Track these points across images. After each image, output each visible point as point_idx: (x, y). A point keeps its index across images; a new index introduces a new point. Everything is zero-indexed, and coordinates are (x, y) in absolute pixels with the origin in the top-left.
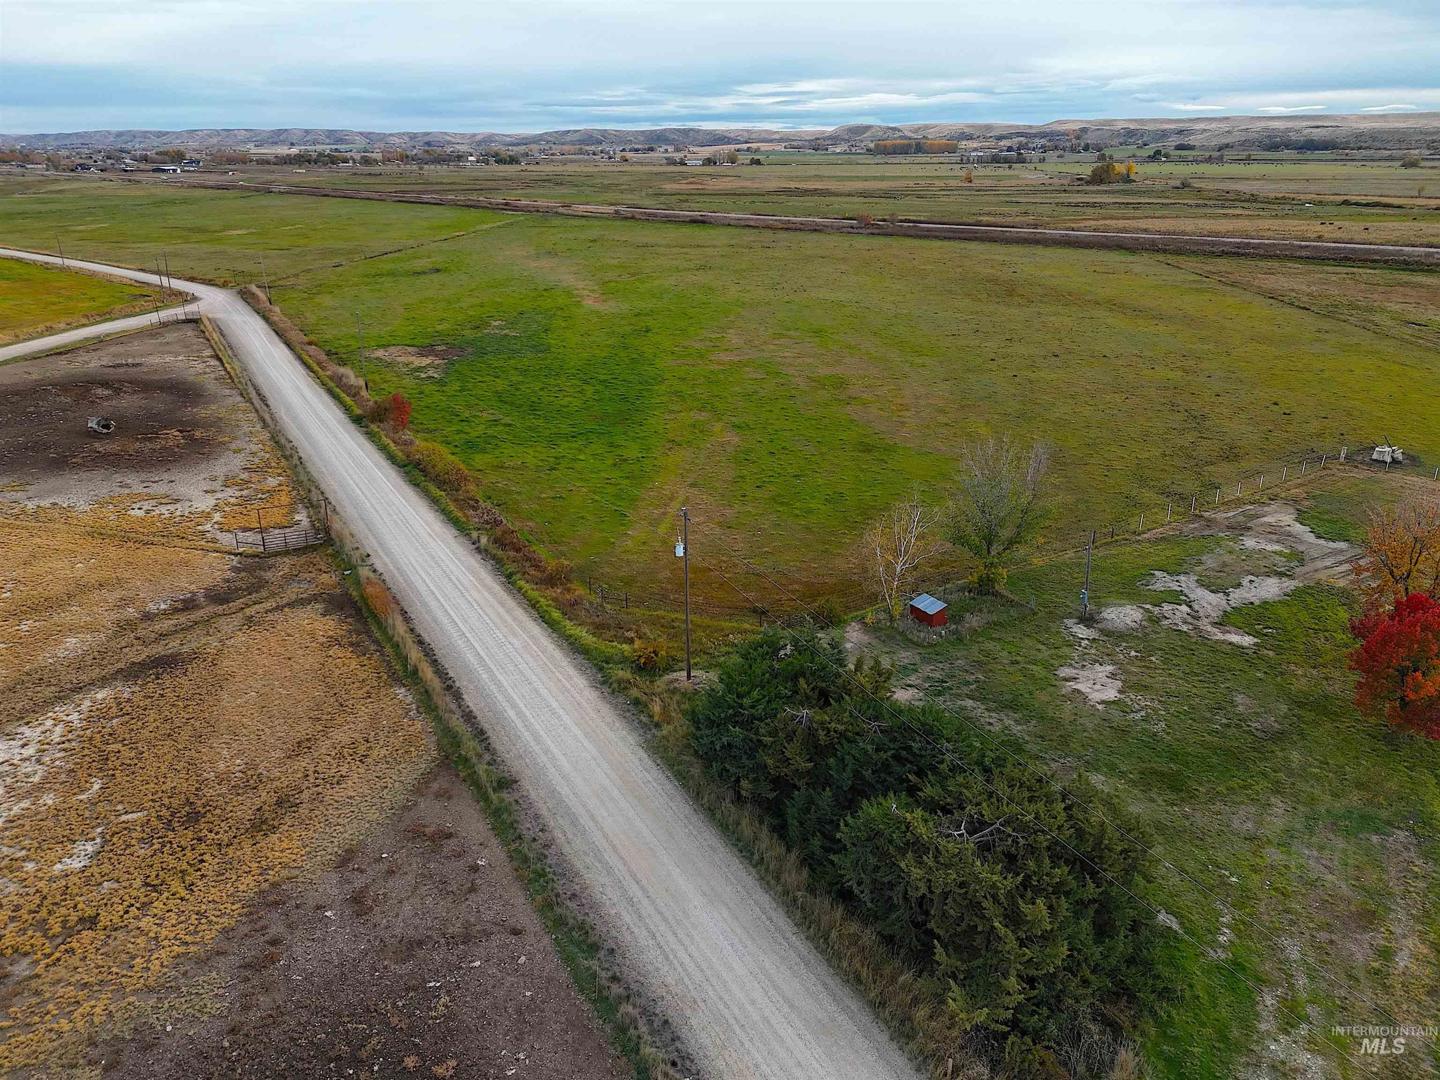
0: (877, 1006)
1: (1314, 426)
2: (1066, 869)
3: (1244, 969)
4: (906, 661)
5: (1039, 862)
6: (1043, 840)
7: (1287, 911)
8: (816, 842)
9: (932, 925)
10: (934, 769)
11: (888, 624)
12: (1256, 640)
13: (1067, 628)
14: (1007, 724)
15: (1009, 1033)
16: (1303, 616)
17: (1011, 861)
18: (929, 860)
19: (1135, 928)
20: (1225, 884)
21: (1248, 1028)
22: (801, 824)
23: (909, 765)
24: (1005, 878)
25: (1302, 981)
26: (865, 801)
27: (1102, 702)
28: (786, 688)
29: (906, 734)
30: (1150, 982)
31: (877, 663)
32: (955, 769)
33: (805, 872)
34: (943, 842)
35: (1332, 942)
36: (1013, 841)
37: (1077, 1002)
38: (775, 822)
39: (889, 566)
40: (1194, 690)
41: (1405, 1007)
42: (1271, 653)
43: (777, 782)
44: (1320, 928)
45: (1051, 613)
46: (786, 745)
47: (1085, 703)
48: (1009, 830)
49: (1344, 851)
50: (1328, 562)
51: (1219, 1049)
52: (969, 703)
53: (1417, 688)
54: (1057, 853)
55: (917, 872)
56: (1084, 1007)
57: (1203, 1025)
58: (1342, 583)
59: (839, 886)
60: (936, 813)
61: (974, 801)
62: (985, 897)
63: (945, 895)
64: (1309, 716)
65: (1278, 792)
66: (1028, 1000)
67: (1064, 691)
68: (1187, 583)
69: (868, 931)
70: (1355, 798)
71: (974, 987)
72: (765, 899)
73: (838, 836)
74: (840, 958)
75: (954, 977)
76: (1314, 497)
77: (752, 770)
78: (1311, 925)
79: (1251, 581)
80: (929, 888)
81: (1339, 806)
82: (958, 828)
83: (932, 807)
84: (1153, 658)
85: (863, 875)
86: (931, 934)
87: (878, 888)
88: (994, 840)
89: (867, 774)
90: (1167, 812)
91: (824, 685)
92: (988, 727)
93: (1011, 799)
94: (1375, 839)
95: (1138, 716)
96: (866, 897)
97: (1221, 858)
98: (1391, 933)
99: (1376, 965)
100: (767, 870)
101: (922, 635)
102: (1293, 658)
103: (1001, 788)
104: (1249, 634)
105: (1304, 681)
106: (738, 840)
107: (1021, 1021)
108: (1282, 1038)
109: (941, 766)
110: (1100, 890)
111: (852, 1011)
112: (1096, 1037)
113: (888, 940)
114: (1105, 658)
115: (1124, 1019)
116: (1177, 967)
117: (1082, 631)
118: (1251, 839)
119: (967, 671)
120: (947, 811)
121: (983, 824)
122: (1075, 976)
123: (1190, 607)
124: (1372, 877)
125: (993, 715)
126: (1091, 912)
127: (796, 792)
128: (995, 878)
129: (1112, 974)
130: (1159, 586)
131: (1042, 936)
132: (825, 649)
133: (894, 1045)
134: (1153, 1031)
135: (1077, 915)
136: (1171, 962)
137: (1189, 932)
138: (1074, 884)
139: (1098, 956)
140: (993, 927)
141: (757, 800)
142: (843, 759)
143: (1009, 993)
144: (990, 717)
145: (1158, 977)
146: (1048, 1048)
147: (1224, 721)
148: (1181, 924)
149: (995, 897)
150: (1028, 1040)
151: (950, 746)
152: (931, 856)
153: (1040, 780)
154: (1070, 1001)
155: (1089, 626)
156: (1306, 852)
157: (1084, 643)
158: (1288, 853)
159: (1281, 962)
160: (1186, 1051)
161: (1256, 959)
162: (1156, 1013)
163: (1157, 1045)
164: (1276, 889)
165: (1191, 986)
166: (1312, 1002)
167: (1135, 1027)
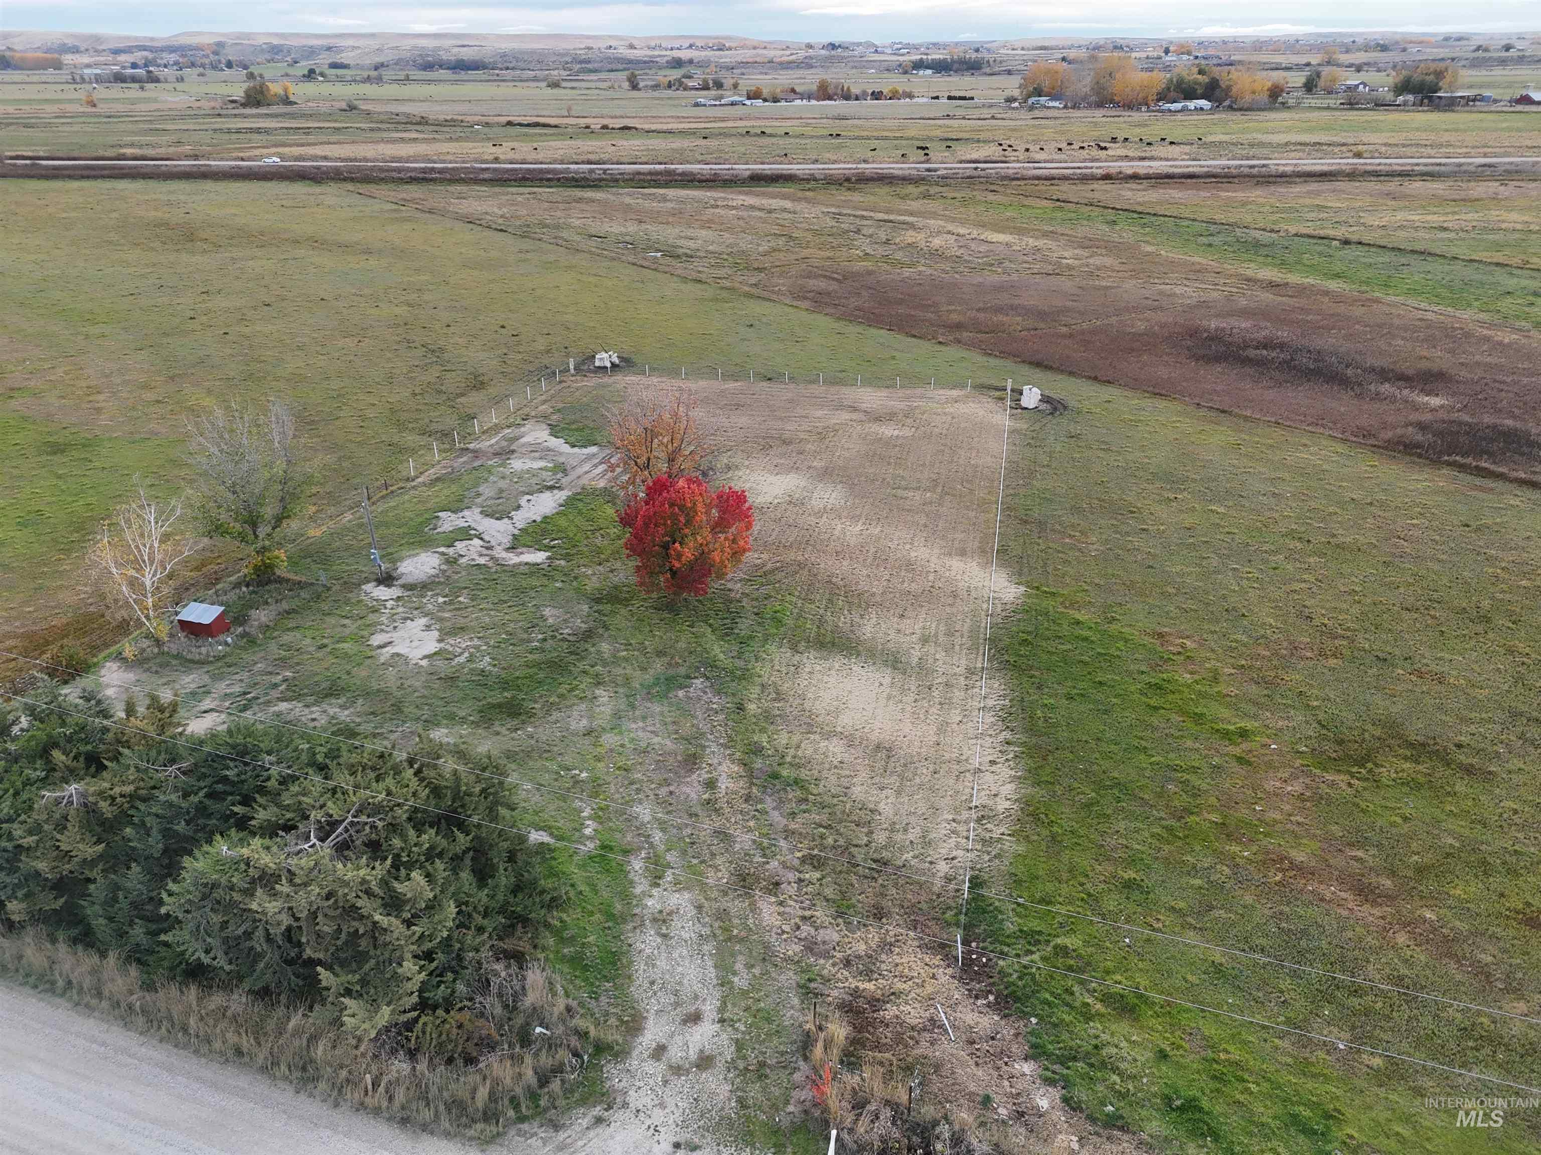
0: (268, 1069)
1: (541, 344)
2: (433, 832)
3: (611, 849)
4: (193, 686)
5: (404, 838)
6: (401, 814)
7: (632, 783)
8: (138, 932)
9: (308, 952)
10: (262, 790)
11: (156, 650)
12: (548, 554)
13: (367, 594)
14: (332, 713)
15: (419, 1016)
16: (579, 521)
17: (375, 848)
18: (284, 888)
19: (511, 858)
20: (577, 782)
21: (626, 896)
22: (111, 919)
23: (230, 798)
24: (373, 868)
25: (657, 836)
26: (186, 858)
27: (425, 657)
28: (35, 769)
29: (215, 765)
30: (538, 900)
31: (154, 699)
32: (284, 781)
33: (134, 971)
34: (293, 861)
35: (671, 793)
36: (371, 828)
37: (477, 951)
38: (74, 932)
39: (133, 583)
40: (507, 617)
41: (733, 820)
42: (563, 563)
43: (60, 886)
44: (660, 786)
45: (345, 583)
46: (58, 836)
47: (407, 664)
48: (363, 818)
49: (662, 713)
50: (586, 467)
51: (609, 928)
52: (283, 706)
53: (679, 556)
54: (418, 821)
55: (272, 907)
56: (485, 953)
57: (592, 913)
58: (602, 484)
59: (183, 966)
60: (277, 835)
61: (317, 804)
62: (358, 896)
63: (313, 915)
64: (607, 608)
65: (599, 683)
66: (430, 974)
67: (382, 659)
68: (472, 517)
69: (235, 996)
70: (658, 666)
71: (372, 991)
72: (90, 1026)
73: (163, 910)
74: (209, 1042)
75: (348, 992)
76: (559, 411)
77: (18, 886)
78: (653, 786)
79: (529, 501)
80: (293, 916)
81: (648, 677)
82: (307, 838)
83: (271, 831)
84: (461, 599)
85: (209, 940)
86: (312, 963)
87: (231, 945)
88: (351, 836)
89: (181, 827)
90: (513, 739)
91: (89, 747)
92: (312, 724)
93: (357, 786)
94: (681, 693)
95: (462, 659)
96: (221, 962)
97: (568, 760)
98: (711, 765)
99: (706, 796)
100: (81, 991)
101: (204, 650)
102: (582, 562)
103: (342, 779)
104: (540, 550)
105: (594, 579)
106: (28, 975)
107: (428, 998)
108: (655, 892)
109: (269, 784)
110: (470, 837)
111: (243, 1089)
112: (503, 974)
113: (263, 994)
114: (415, 612)
115: (524, 946)
116: (556, 875)
117: (382, 593)
118: (588, 733)
119: (271, 673)
120: (289, 828)
121: (333, 824)
122: (469, 928)
123: (481, 539)
124: (686, 728)
125: (314, 709)
126: (468, 862)
127: (92, 887)
128: (362, 872)
129: (502, 911)
130: (447, 527)
131: (427, 907)
132: (76, 706)
133: (302, 1097)
134: (551, 941)
135: (455, 871)
136: (553, 874)
137: (560, 838)
138: (443, 843)
139: (485, 900)
140: (375, 923)
141: (38, 918)
142: (143, 823)
143: (409, 979)
144: (312, 712)
145: (543, 892)
146: (461, 1009)
147: (540, 636)
148: (551, 834)
149: (369, 893)
150: (440, 1012)
151: (273, 758)
152: (284, 881)
153: (382, 756)
154: (471, 954)
155: (389, 586)
156: (634, 726)
157: (389, 604)
158: (621, 733)
159: (638, 828)
160: (584, 944)
161: (618, 836)
162: (550, 925)
163: (557, 952)
164: (619, 768)
165: (572, 885)
166: (669, 850)
167: (535, 947)
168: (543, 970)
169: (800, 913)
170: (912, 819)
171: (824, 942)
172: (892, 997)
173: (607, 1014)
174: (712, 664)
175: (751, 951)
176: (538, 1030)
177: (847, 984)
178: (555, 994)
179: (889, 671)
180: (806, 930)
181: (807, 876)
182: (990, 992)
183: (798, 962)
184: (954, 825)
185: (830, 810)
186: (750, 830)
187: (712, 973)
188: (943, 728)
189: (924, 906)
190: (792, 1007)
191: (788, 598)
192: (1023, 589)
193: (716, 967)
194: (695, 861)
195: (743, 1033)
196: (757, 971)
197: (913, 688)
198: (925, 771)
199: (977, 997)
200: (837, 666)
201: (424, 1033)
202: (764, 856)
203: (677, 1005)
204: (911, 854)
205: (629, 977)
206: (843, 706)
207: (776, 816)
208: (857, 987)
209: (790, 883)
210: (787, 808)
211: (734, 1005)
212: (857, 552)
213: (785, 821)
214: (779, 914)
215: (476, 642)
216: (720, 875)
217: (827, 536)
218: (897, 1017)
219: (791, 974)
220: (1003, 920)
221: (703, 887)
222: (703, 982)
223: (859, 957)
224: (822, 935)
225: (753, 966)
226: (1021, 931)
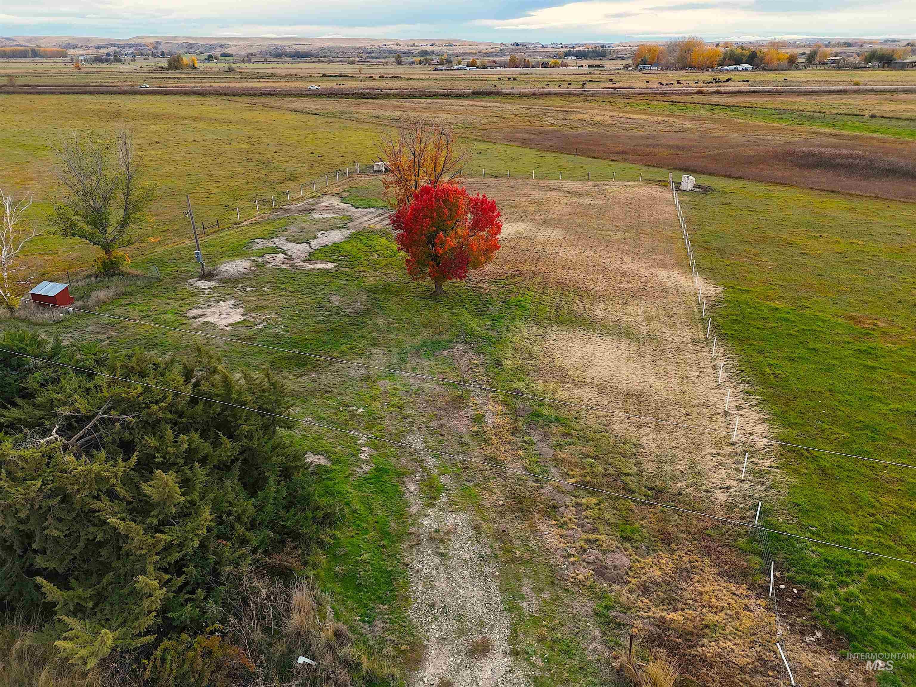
1: (338, 160)
3: (386, 471)
7: (405, 418)
12: (335, 264)
13: (191, 285)
15: (159, 640)
16: (360, 246)
19: (285, 473)
20: (355, 416)
21: (401, 516)
25: (430, 462)
27: (230, 325)
30: (310, 516)
35: (442, 426)
36: (123, 425)
37: (237, 565)
40: (300, 301)
41: (502, 449)
42: (347, 269)
44: (431, 419)
45: (175, 278)
47: (214, 329)
49: (430, 366)
50: (366, 218)
51: (384, 546)
53: (443, 243)
57: (366, 531)
58: (378, 227)
62: (93, 496)
64: (382, 297)
65: (375, 345)
66: (176, 590)
67: (194, 325)
68: (280, 242)
70: (425, 334)
71: (107, 609)
75: (77, 611)
76: (348, 191)
78: (424, 420)
79: (323, 234)
81: (417, 341)
84: (265, 289)
88: (100, 434)
90: (298, 382)
94: (445, 353)
95: (261, 326)
97: (347, 399)
98: (476, 404)
99: (475, 429)
101: (47, 316)
102: (362, 269)
104: (330, 262)
105: (372, 279)
108: (430, 512)
110: (239, 445)
112: (265, 592)
114: (227, 297)
115: (292, 562)
116: (331, 494)
117: (204, 284)
118: (366, 379)
121: (82, 420)
123: (285, 254)
124: (452, 377)
130: (259, 246)
135: (220, 478)
136: (328, 493)
137: (335, 462)
138: (207, 448)
140: (113, 529)
143: (146, 596)
145: (317, 508)
147: (327, 313)
148: (328, 458)
150: (185, 636)
154: (228, 569)
155: (208, 280)
156: (406, 374)
157: (206, 291)
158: (394, 379)
159: (412, 455)
160: (357, 562)
161: (393, 460)
162: (323, 542)
163: (330, 570)
164: (393, 406)
165: (348, 504)
166: (442, 474)
167: (305, 564)
168: (312, 589)
169: (584, 536)
170: (676, 452)
171: (615, 567)
172: (707, 631)
173: (383, 641)
174: (472, 334)
175: (536, 574)
176: (302, 660)
177: (650, 614)
178: (323, 617)
179: (624, 340)
180: (593, 553)
181: (584, 501)
182: (815, 627)
183: (591, 587)
184: (720, 458)
185: (594, 443)
186: (520, 458)
187: (496, 596)
188: (684, 379)
189: (710, 532)
190: (593, 639)
191: (528, 292)
192: (720, 288)
193: (500, 590)
194: (469, 484)
195: (541, 669)
196: (546, 596)
197: (649, 352)
198: (678, 415)
199: (802, 633)
200: (578, 336)
201: (163, 660)
202: (537, 481)
203: (460, 632)
204: (684, 483)
205: (407, 599)
206: (589, 364)
207: (544, 448)
208: (663, 617)
209: (567, 507)
210: (553, 441)
211: (526, 634)
212: (579, 265)
213: (552, 452)
214: (561, 536)
215: (274, 316)
216: (495, 497)
217: (553, 256)
218: (720, 655)
219: (585, 600)
220: (803, 548)
221: (480, 508)
222: (487, 605)
223: (657, 584)
224: (610, 559)
225: (541, 590)
226: (826, 560)
